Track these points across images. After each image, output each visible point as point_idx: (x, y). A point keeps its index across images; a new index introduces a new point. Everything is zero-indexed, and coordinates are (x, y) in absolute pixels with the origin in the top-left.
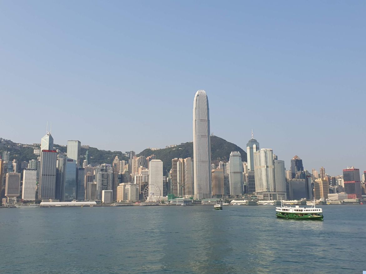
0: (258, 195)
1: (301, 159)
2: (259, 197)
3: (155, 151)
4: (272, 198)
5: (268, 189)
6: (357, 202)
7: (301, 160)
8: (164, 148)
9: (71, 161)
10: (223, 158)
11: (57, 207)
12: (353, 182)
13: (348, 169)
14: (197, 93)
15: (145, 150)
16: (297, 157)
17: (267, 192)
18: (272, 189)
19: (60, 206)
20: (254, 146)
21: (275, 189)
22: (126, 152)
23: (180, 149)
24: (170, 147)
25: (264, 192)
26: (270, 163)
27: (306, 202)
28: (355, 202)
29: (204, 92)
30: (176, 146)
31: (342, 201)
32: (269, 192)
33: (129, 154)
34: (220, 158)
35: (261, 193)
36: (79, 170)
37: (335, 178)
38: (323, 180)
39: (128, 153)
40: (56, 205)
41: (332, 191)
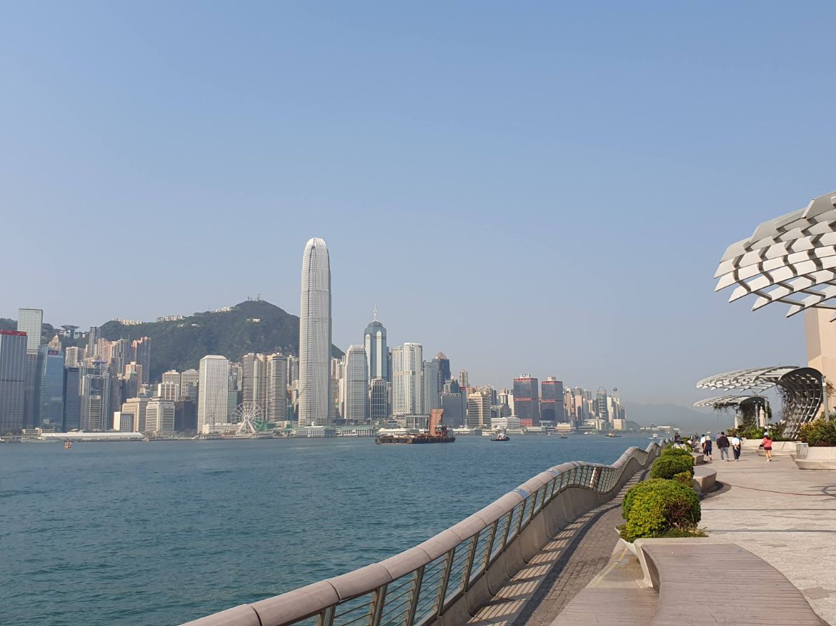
0: (399, 421)
1: (448, 358)
2: (400, 423)
3: (131, 326)
4: (418, 424)
5: (413, 409)
6: (543, 432)
7: (448, 360)
8: (155, 321)
9: (55, 353)
10: (286, 348)
11: (84, 441)
12: (528, 399)
13: (521, 378)
14: (310, 243)
15: (106, 323)
16: (442, 354)
17: (411, 414)
18: (418, 410)
19: (90, 439)
20: (379, 334)
21: (423, 410)
22: (62, 327)
23: (193, 325)
24: (168, 320)
25: (407, 415)
26: (418, 368)
27: (481, 431)
28: (540, 432)
29: (321, 241)
30: (181, 318)
31: (525, 430)
32: (415, 414)
33: (69, 331)
34: (280, 347)
35: (402, 416)
36: (69, 373)
37: (495, 391)
38: (483, 395)
39: (67, 330)
40: (83, 439)
41: (495, 414)
